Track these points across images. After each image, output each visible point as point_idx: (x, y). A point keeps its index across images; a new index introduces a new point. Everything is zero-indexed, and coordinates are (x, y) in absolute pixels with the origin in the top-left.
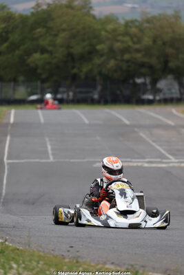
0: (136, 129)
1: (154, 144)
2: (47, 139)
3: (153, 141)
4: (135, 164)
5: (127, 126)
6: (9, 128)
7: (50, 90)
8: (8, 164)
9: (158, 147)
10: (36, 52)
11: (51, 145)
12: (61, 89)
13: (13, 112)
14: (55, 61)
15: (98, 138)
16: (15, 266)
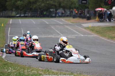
0: (50, 25)
1: (56, 30)
2: (22, 29)
3: (56, 29)
4: (50, 37)
5: (47, 24)
6: (10, 25)
7: (23, 13)
8: (9, 36)
9: (57, 31)
10: (19, 1)
11: (23, 30)
12: (27, 13)
13: (11, 20)
14: (25, 4)
15: (38, 28)
16: (10, 68)
